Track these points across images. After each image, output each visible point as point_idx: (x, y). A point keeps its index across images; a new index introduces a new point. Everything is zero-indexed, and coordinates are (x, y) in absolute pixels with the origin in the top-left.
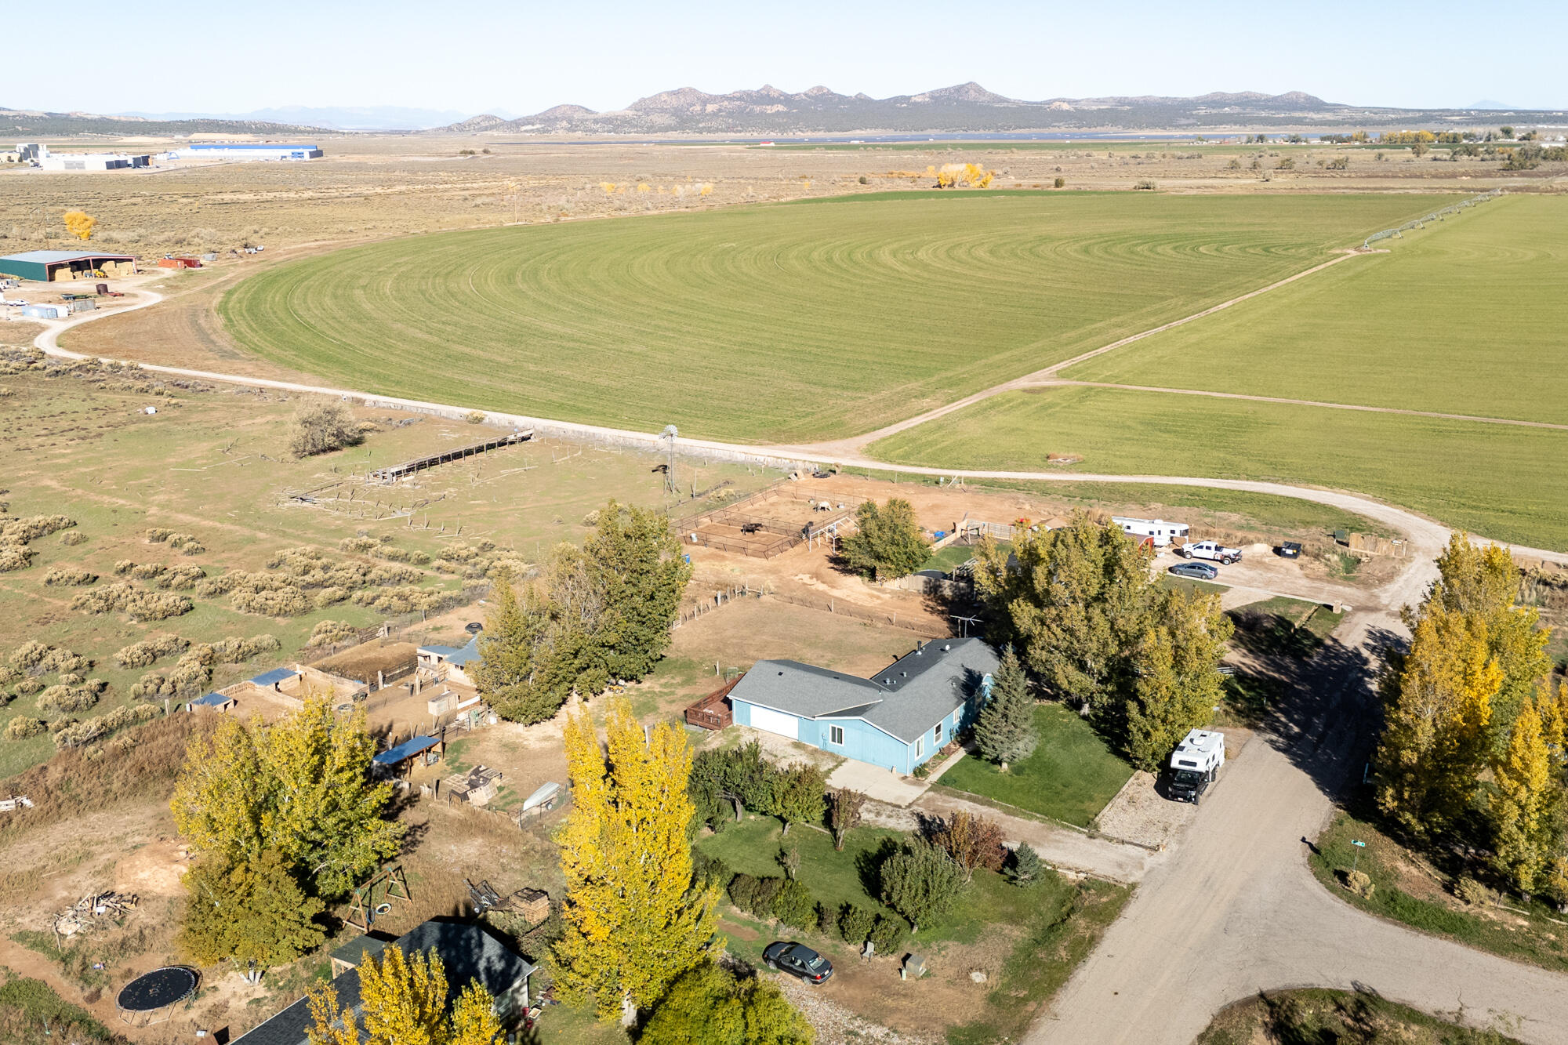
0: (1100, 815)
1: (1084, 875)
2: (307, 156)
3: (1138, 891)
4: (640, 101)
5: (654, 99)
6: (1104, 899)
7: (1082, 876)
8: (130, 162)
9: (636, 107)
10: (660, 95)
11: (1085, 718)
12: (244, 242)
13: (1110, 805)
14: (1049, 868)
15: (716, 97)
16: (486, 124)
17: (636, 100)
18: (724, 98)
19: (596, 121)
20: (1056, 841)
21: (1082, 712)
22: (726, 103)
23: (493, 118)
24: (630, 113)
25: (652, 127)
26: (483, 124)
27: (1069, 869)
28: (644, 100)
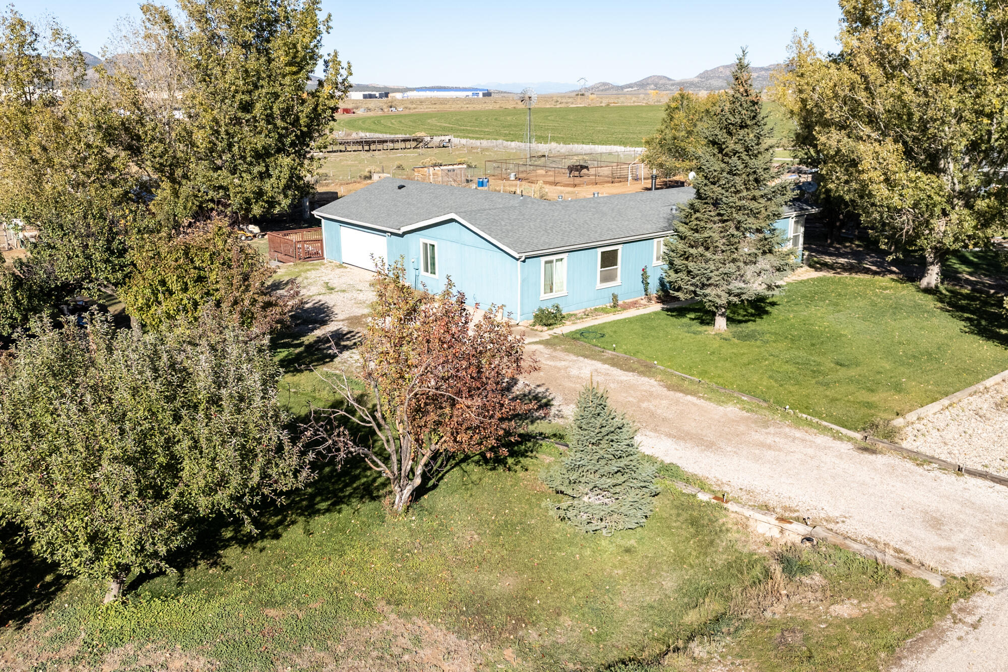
0: (912, 417)
1: (803, 530)
2: (481, 95)
3: (982, 602)
4: (704, 72)
5: (713, 71)
6: (845, 610)
7: (795, 533)
8: (377, 95)
9: (701, 76)
10: (718, 68)
11: (928, 291)
12: (390, 104)
13: (945, 402)
14: (703, 497)
15: (757, 68)
16: (603, 88)
17: (702, 72)
18: (762, 69)
19: (673, 85)
20: (762, 445)
21: (924, 283)
22: (763, 72)
23: (608, 84)
24: (697, 80)
25: (710, 87)
26: (601, 88)
27: (766, 508)
28: (707, 71)
